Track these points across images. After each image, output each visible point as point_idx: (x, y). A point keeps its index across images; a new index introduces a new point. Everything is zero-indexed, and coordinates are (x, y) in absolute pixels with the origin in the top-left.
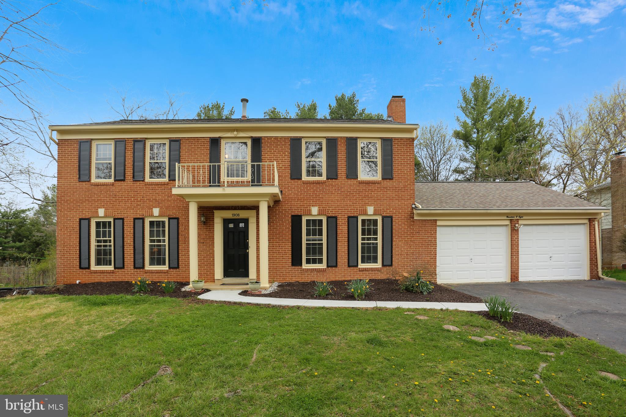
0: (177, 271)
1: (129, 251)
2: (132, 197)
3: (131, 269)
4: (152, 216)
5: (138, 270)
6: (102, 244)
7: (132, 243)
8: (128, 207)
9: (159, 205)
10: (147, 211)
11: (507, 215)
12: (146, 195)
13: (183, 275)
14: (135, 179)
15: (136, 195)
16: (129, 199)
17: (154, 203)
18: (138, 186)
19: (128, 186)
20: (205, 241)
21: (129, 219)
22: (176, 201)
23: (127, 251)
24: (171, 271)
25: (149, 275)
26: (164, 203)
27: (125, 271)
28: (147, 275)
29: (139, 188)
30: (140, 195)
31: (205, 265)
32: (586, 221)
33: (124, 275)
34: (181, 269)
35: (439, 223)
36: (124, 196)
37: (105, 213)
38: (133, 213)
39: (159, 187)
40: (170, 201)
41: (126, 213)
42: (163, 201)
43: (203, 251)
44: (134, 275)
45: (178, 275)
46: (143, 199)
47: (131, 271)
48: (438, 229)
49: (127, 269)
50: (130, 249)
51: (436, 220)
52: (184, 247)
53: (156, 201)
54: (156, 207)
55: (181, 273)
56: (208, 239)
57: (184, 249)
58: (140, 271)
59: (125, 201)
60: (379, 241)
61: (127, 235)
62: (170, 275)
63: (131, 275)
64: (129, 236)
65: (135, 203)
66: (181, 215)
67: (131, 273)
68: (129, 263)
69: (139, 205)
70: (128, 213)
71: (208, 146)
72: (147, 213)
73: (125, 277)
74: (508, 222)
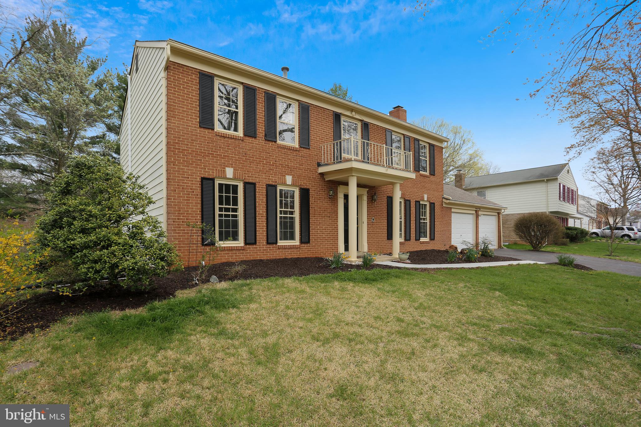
0: (308, 246)
1: (261, 224)
2: (264, 159)
3: (263, 245)
4: (285, 184)
5: (271, 246)
6: (231, 213)
7: (265, 214)
8: (260, 171)
9: (291, 173)
10: (280, 178)
11: (476, 207)
12: (278, 159)
13: (313, 250)
14: (268, 139)
15: (268, 158)
16: (261, 161)
17: (287, 169)
18: (271, 147)
19: (260, 145)
20: (331, 215)
21: (261, 185)
22: (306, 170)
23: (259, 224)
24: (303, 246)
25: (282, 252)
26: (296, 171)
27: (257, 248)
28: (280, 252)
29: (272, 149)
30: (272, 158)
31: (331, 239)
32: (496, 214)
33: (256, 253)
34: (311, 244)
35: (453, 210)
36: (255, 156)
37: (234, 174)
38: (266, 178)
39: (292, 153)
40: (301, 170)
41: (257, 178)
42: (296, 169)
43: (330, 225)
44: (266, 252)
45: (309, 251)
46: (275, 164)
47: (264, 248)
48: (452, 214)
49: (260, 245)
50: (262, 221)
51: (451, 208)
52: (315, 221)
53: (289, 168)
54: (289, 175)
55: (311, 248)
56: (333, 213)
57: (314, 223)
58: (273, 247)
59: (257, 163)
60: (428, 221)
61: (259, 204)
62: (302, 251)
63: (263, 252)
64: (261, 205)
65: (267, 167)
66: (312, 186)
67: (263, 250)
68: (262, 238)
69: (271, 169)
70: (260, 178)
71: (331, 119)
72: (280, 180)
73: (257, 255)
74: (474, 212)
